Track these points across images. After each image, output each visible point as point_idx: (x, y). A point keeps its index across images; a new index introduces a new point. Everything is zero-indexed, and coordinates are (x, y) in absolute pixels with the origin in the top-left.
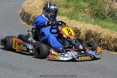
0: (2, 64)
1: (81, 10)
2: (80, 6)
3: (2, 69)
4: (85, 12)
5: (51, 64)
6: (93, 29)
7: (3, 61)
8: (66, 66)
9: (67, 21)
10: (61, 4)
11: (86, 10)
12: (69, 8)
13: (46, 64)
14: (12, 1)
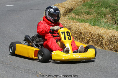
0: (28, 70)
1: (103, 16)
2: (102, 12)
3: (28, 76)
4: (107, 18)
5: (76, 70)
6: (116, 35)
7: (28, 68)
8: (91, 71)
9: (90, 27)
10: (82, 11)
11: (107, 16)
12: (91, 15)
13: (71, 70)
14: (34, 10)
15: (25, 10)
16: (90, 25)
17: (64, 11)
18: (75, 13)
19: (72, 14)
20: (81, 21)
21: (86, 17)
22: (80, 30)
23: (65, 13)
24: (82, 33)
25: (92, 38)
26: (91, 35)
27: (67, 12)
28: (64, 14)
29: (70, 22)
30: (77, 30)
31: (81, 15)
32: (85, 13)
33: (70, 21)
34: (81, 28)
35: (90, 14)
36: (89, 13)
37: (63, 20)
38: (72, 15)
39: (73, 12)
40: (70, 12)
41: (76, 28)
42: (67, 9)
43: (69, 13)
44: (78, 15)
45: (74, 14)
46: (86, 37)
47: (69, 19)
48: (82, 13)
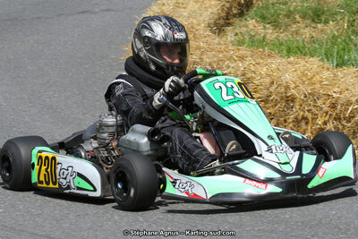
15: (59, 15)
16: (327, 65)
17: (215, 10)
18: (263, 18)
19: (251, 23)
20: (289, 51)
21: (307, 33)
22: (287, 88)
23: (222, 22)
24: (293, 101)
25: (338, 119)
26: (333, 106)
27: (228, 13)
28: (216, 24)
29: (242, 58)
30: (272, 89)
31: (287, 26)
32: (304, 17)
33: (244, 51)
34: (288, 77)
35: (323, 18)
36: (318, 16)
37: (212, 50)
38: (251, 27)
39: (252, 12)
40: (241, 14)
41: (268, 80)
42: (228, 5)
43: (236, 21)
44: (276, 24)
45: (257, 22)
46: (310, 116)
47: (240, 43)
48: (289, 14)
